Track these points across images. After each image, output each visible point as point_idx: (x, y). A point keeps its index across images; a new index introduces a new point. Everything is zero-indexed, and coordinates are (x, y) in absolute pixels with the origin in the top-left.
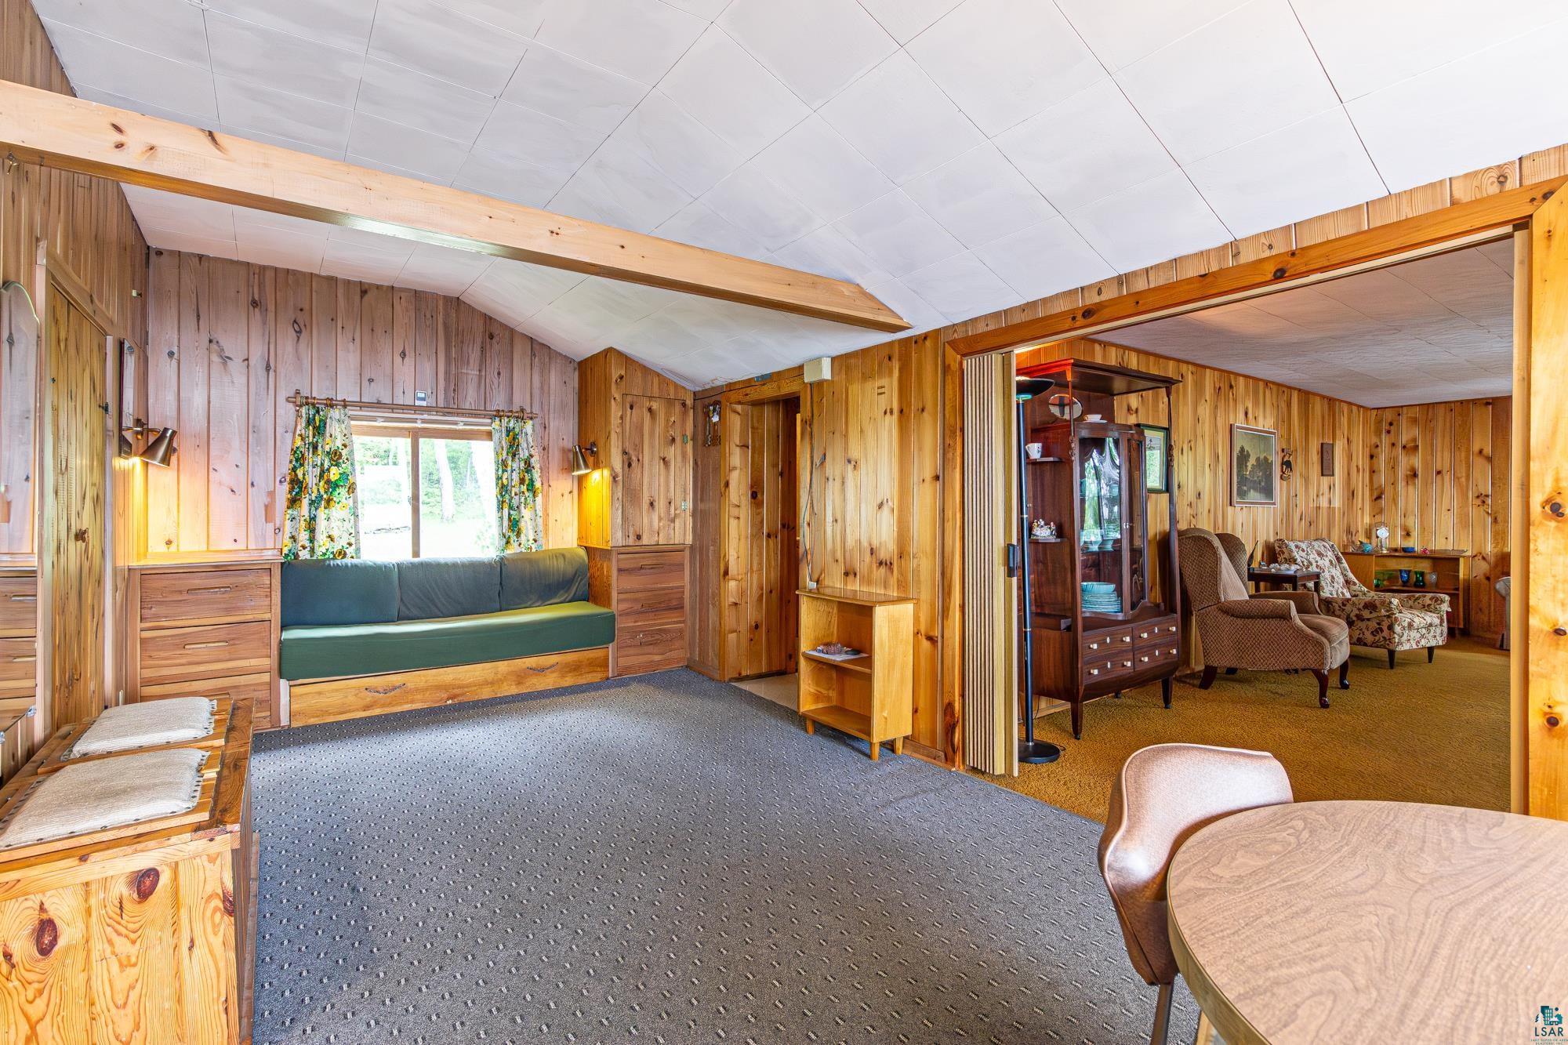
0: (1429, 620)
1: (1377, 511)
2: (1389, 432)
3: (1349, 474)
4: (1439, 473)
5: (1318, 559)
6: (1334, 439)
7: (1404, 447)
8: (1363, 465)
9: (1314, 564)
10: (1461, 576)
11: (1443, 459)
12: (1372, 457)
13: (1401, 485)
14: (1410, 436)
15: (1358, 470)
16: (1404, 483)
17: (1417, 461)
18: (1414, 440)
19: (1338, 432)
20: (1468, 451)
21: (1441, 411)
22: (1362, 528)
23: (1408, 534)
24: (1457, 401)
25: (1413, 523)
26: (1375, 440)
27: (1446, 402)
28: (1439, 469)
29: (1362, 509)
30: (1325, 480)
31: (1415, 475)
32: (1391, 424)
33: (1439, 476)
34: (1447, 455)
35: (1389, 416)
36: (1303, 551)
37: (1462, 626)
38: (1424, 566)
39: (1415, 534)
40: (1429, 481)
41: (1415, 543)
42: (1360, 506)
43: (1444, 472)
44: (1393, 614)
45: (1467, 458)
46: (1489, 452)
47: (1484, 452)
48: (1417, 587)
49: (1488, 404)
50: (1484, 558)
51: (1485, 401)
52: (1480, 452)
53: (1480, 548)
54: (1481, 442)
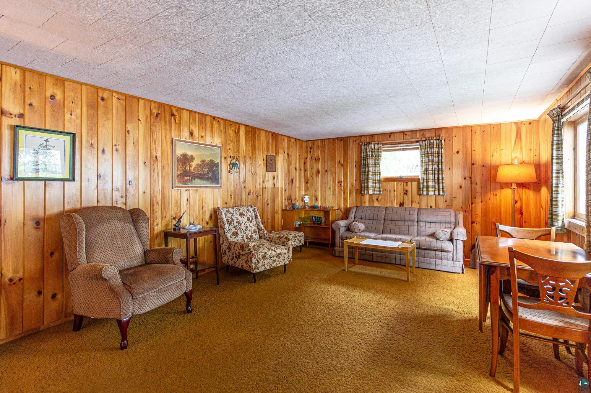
0: (278, 251)
1: (307, 189)
2: (310, 152)
3: (289, 171)
4: (326, 171)
5: (239, 217)
6: (277, 153)
7: (315, 159)
8: (300, 166)
9: (235, 221)
10: (330, 219)
11: (327, 165)
12: (305, 163)
13: (314, 176)
14: (317, 154)
15: (296, 169)
16: (315, 176)
17: (320, 166)
18: (318, 156)
19: (280, 151)
20: (335, 161)
21: (327, 142)
22: (299, 197)
23: (317, 200)
24: (332, 139)
25: (319, 194)
26: (306, 156)
27: (328, 139)
28: (326, 169)
29: (299, 188)
30: (270, 175)
31: (319, 172)
32: (311, 148)
33: (326, 173)
34: (329, 163)
35: (310, 144)
36: (230, 213)
37: (330, 243)
38: (322, 215)
39: (319, 199)
40: (323, 175)
41: (319, 204)
42: (298, 186)
43: (328, 171)
44: (251, 252)
45: (335, 164)
46: (342, 162)
47: (341, 162)
48: (318, 224)
49: (341, 140)
50: (341, 210)
51: (340, 139)
52: (339, 162)
53: (340, 205)
54: (339, 157)
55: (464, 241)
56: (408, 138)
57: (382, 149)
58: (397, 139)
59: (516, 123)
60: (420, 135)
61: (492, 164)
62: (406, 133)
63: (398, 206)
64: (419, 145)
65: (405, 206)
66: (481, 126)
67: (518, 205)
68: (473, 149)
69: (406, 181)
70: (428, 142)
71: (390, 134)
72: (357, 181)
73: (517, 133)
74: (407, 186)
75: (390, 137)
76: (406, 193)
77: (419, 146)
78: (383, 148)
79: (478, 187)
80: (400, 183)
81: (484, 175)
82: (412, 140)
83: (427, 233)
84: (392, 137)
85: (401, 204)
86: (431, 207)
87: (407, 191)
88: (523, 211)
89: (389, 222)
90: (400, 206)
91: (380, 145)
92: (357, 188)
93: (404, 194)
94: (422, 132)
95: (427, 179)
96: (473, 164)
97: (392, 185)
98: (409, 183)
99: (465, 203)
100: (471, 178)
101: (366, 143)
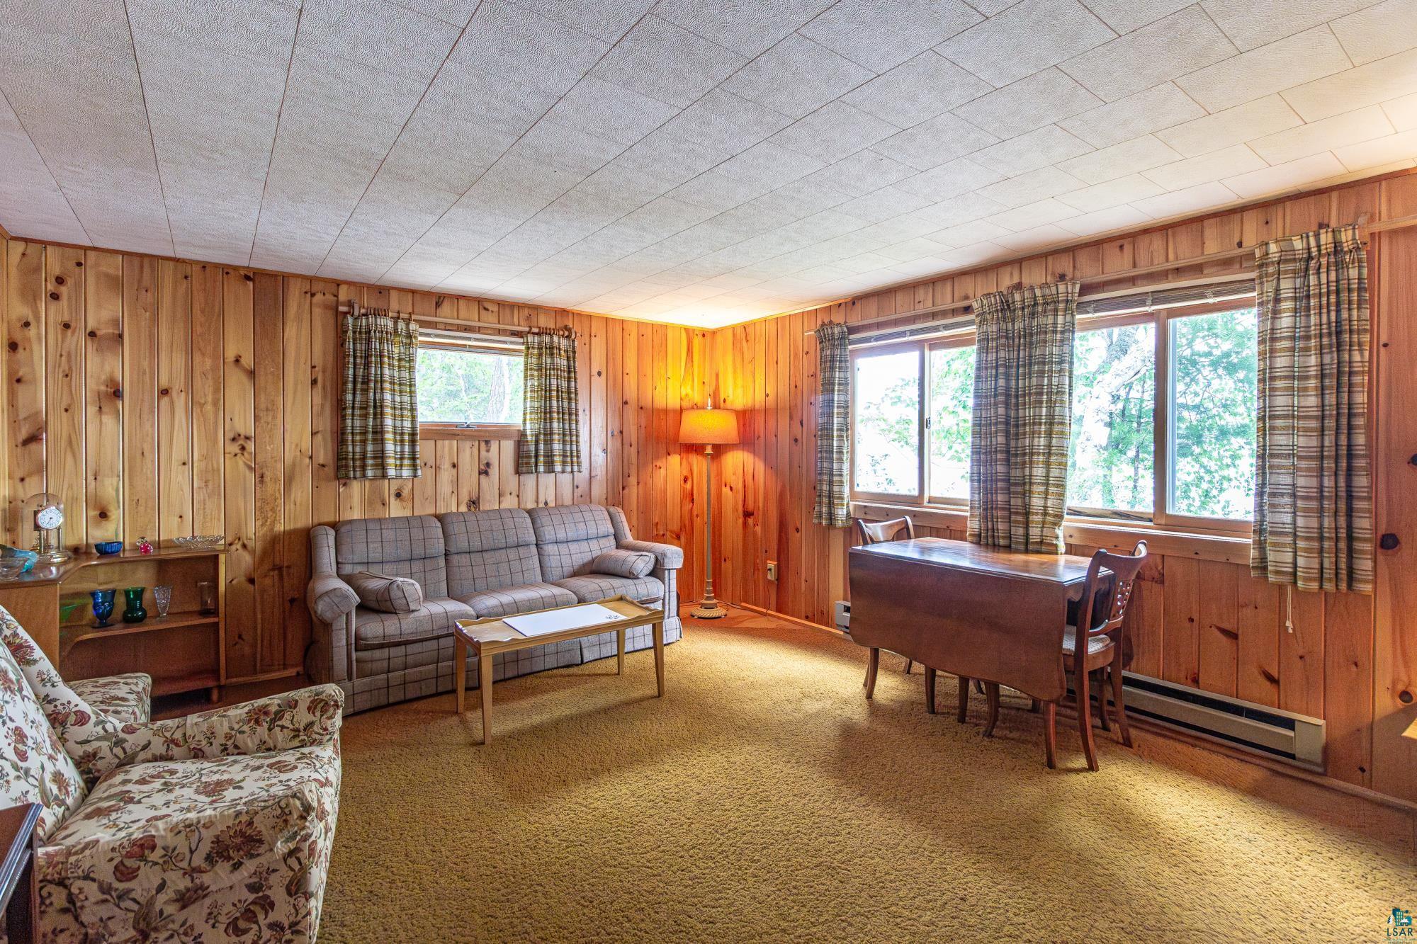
1: (31, 470)
2: (55, 297)
4: (165, 392)
7: (92, 334)
11: (171, 368)
12: (15, 347)
13: (87, 412)
14: (106, 314)
16: (92, 410)
17: (121, 367)
18: (116, 322)
20: (216, 356)
21: (167, 275)
23: (103, 515)
24: (198, 262)
25: (114, 492)
26: (24, 311)
28: (164, 383)
31: (117, 394)
32: (61, 281)
33: (165, 400)
34: (179, 361)
35: (51, 259)
38: (141, 578)
39: (116, 514)
40: (146, 409)
41: (119, 533)
43: (174, 394)
45: (215, 369)
46: (248, 361)
47: (243, 361)
48: (128, 620)
49: (247, 278)
50: (244, 546)
51: (242, 273)
52: (237, 361)
53: (240, 529)
54: (238, 342)
55: (679, 571)
56: (490, 320)
57: (420, 338)
58: (461, 316)
59: (687, 330)
60: (521, 319)
61: (655, 406)
62: (487, 305)
63: (463, 509)
64: (523, 344)
65: (484, 506)
66: (639, 324)
67: (688, 485)
68: (625, 372)
69: (483, 436)
70: (548, 339)
71: (439, 299)
72: (319, 437)
73: (688, 350)
74: (488, 451)
75: (438, 305)
76: (484, 472)
77: (523, 347)
78: (421, 334)
79: (634, 450)
80: (468, 444)
81: (643, 426)
82: (501, 327)
83: (568, 570)
84: (446, 308)
85: (474, 503)
86: (546, 503)
87: (488, 465)
88: (695, 497)
89: (464, 559)
90: (469, 507)
91: (413, 326)
92: (321, 461)
93: (480, 473)
94: (526, 312)
95: (549, 434)
96: (626, 403)
97: (446, 449)
98: (492, 442)
99: (613, 488)
100: (621, 432)
101: (363, 311)
